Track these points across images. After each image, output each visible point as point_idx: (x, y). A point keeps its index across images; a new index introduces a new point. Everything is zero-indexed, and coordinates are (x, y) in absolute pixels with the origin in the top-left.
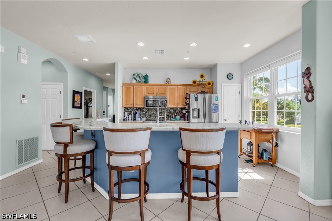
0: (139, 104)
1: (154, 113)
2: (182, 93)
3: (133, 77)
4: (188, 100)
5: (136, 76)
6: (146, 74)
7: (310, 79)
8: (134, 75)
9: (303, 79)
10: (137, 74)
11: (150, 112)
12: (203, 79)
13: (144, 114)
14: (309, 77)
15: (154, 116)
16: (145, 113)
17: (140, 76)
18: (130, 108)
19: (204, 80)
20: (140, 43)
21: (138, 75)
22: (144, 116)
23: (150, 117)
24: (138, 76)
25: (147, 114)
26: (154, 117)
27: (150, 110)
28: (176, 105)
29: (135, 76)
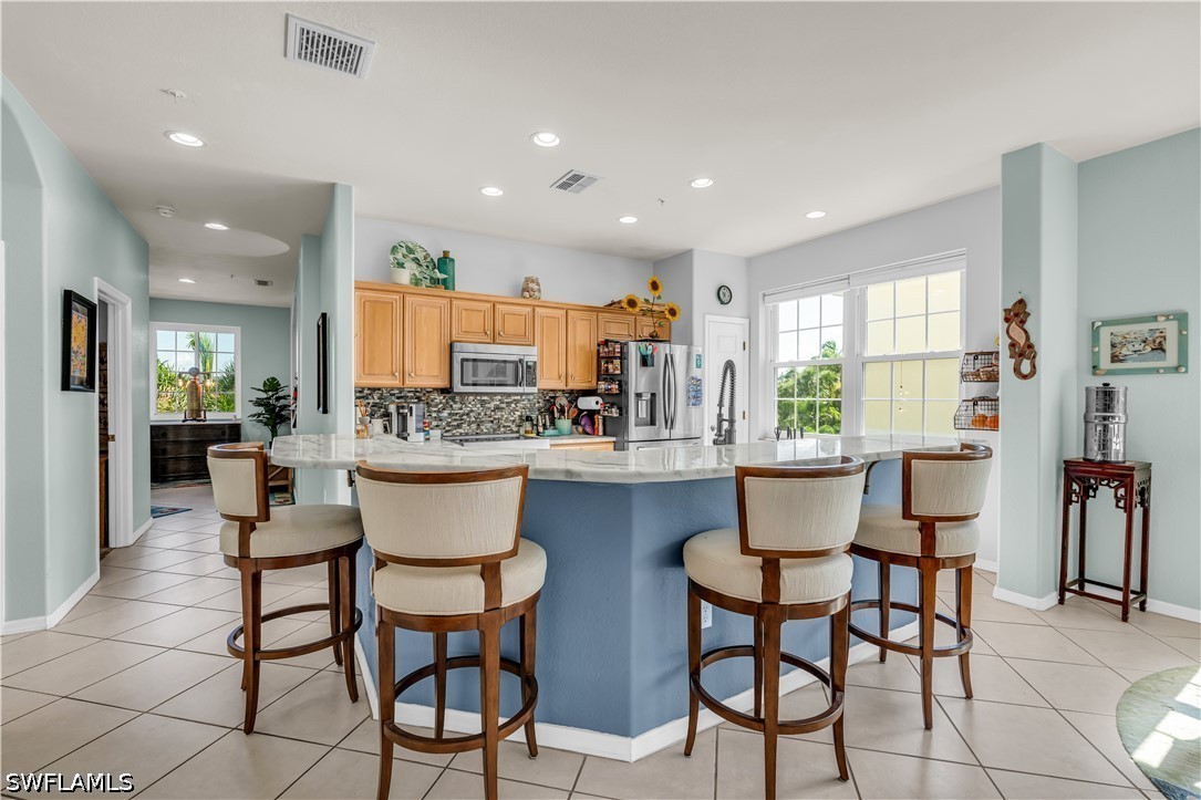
0: (427, 372)
1: (472, 411)
2: (583, 337)
3: (391, 257)
4: (617, 362)
5: (402, 252)
6: (446, 253)
7: (1026, 326)
8: (394, 250)
9: (1006, 325)
10: (407, 247)
11: (459, 405)
12: (657, 293)
13: (434, 415)
14: (1023, 322)
15: (473, 422)
16: (439, 411)
17: (420, 255)
18: (373, 390)
19: (659, 297)
20: (542, 136)
21: (410, 251)
22: (434, 423)
23: (459, 426)
24: (412, 256)
25: (445, 414)
26: (474, 426)
27: (457, 399)
28: (563, 378)
29: (399, 256)
